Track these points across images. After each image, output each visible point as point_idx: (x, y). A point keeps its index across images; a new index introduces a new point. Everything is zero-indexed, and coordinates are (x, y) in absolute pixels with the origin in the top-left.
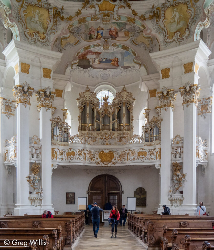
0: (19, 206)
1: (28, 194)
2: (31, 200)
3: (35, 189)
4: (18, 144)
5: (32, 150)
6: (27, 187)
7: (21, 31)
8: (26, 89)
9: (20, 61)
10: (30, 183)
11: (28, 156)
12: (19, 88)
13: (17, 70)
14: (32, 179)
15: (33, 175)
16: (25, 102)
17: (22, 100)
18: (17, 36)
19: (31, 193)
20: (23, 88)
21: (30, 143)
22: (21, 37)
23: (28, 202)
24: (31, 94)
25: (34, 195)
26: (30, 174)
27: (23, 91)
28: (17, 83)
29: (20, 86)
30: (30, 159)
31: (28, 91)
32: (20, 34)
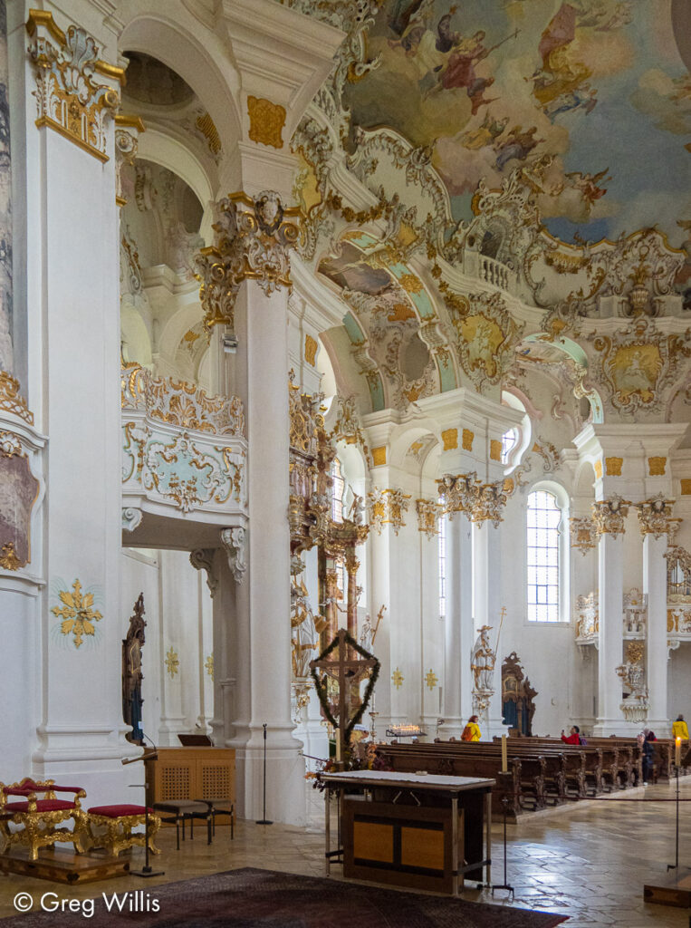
0: (602, 721)
1: (620, 700)
2: (626, 710)
3: (633, 689)
4: (601, 608)
5: (628, 617)
6: (618, 686)
7: (606, 398)
8: (615, 506)
9: (604, 456)
10: (624, 679)
11: (621, 627)
12: (602, 506)
13: (600, 473)
14: (627, 671)
15: (629, 663)
16: (614, 530)
17: (608, 527)
18: (598, 408)
19: (625, 696)
20: (610, 504)
21: (624, 604)
22: (605, 411)
23: (620, 714)
24: (625, 513)
25: (632, 702)
26: (625, 662)
27: (611, 509)
28: (599, 497)
29: (604, 503)
30: (625, 634)
31: (619, 508)
32: (604, 406)
